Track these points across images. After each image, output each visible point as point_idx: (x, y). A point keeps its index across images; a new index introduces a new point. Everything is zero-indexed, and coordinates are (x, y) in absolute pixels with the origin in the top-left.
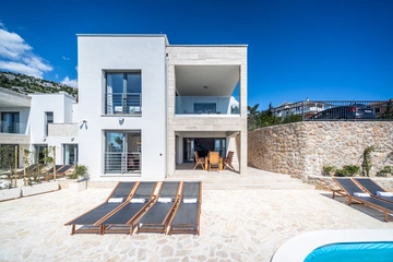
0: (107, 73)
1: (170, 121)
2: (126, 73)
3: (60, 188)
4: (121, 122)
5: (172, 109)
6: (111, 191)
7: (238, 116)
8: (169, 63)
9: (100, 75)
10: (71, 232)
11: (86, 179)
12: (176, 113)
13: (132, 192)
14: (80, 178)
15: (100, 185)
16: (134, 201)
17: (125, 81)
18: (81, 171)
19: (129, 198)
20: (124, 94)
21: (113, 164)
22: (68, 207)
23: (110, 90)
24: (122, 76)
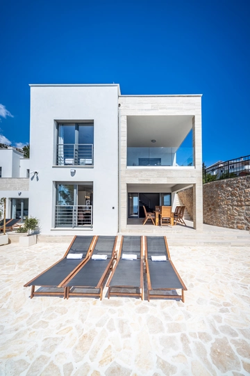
0: (59, 124)
1: (122, 174)
2: (78, 124)
3: (9, 242)
4: (73, 174)
5: (124, 160)
6: (67, 245)
7: (192, 167)
8: (121, 113)
9: (52, 125)
10: (30, 293)
11: (36, 233)
12: (128, 165)
13: (92, 248)
14: (31, 231)
15: (51, 240)
16: (95, 257)
17: (76, 132)
18: (32, 224)
19: (89, 254)
20: (76, 145)
21: (63, 218)
22: (21, 263)
23: (61, 141)
24: (74, 127)
